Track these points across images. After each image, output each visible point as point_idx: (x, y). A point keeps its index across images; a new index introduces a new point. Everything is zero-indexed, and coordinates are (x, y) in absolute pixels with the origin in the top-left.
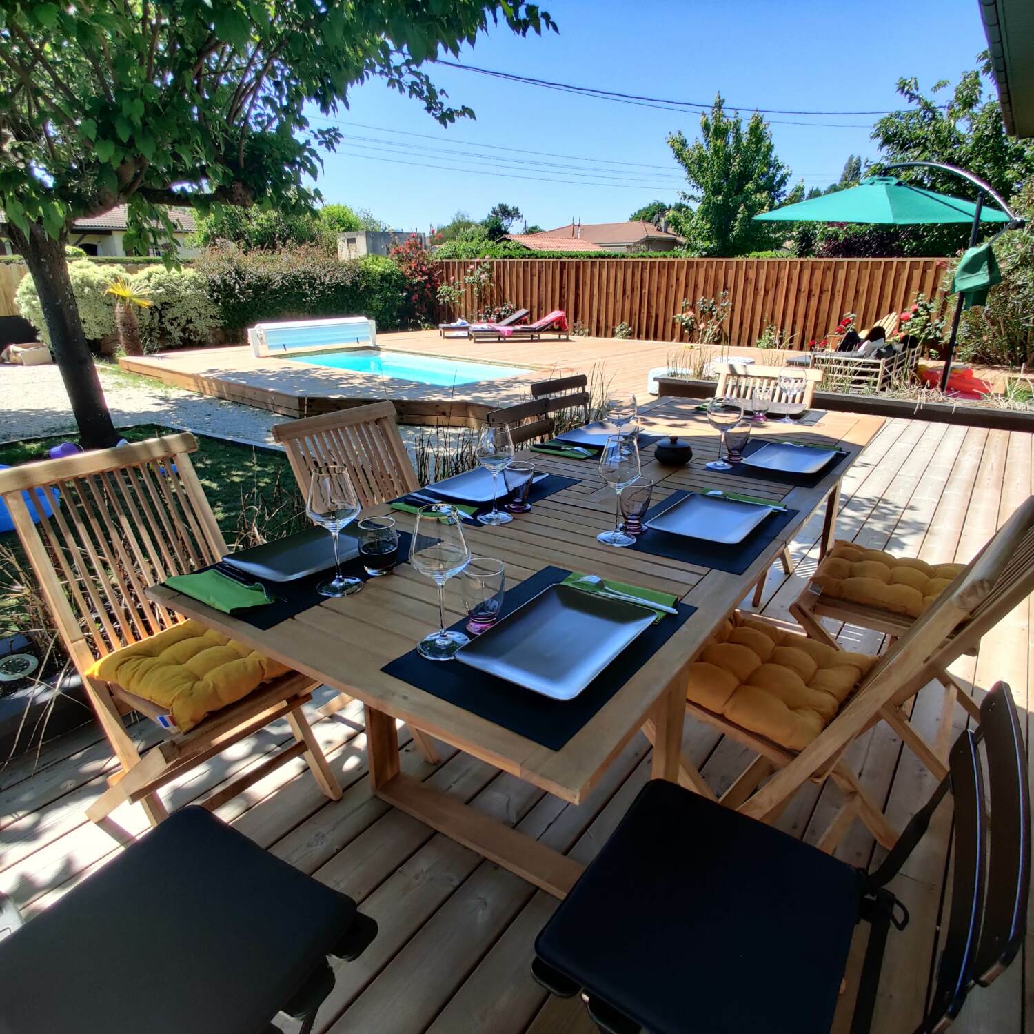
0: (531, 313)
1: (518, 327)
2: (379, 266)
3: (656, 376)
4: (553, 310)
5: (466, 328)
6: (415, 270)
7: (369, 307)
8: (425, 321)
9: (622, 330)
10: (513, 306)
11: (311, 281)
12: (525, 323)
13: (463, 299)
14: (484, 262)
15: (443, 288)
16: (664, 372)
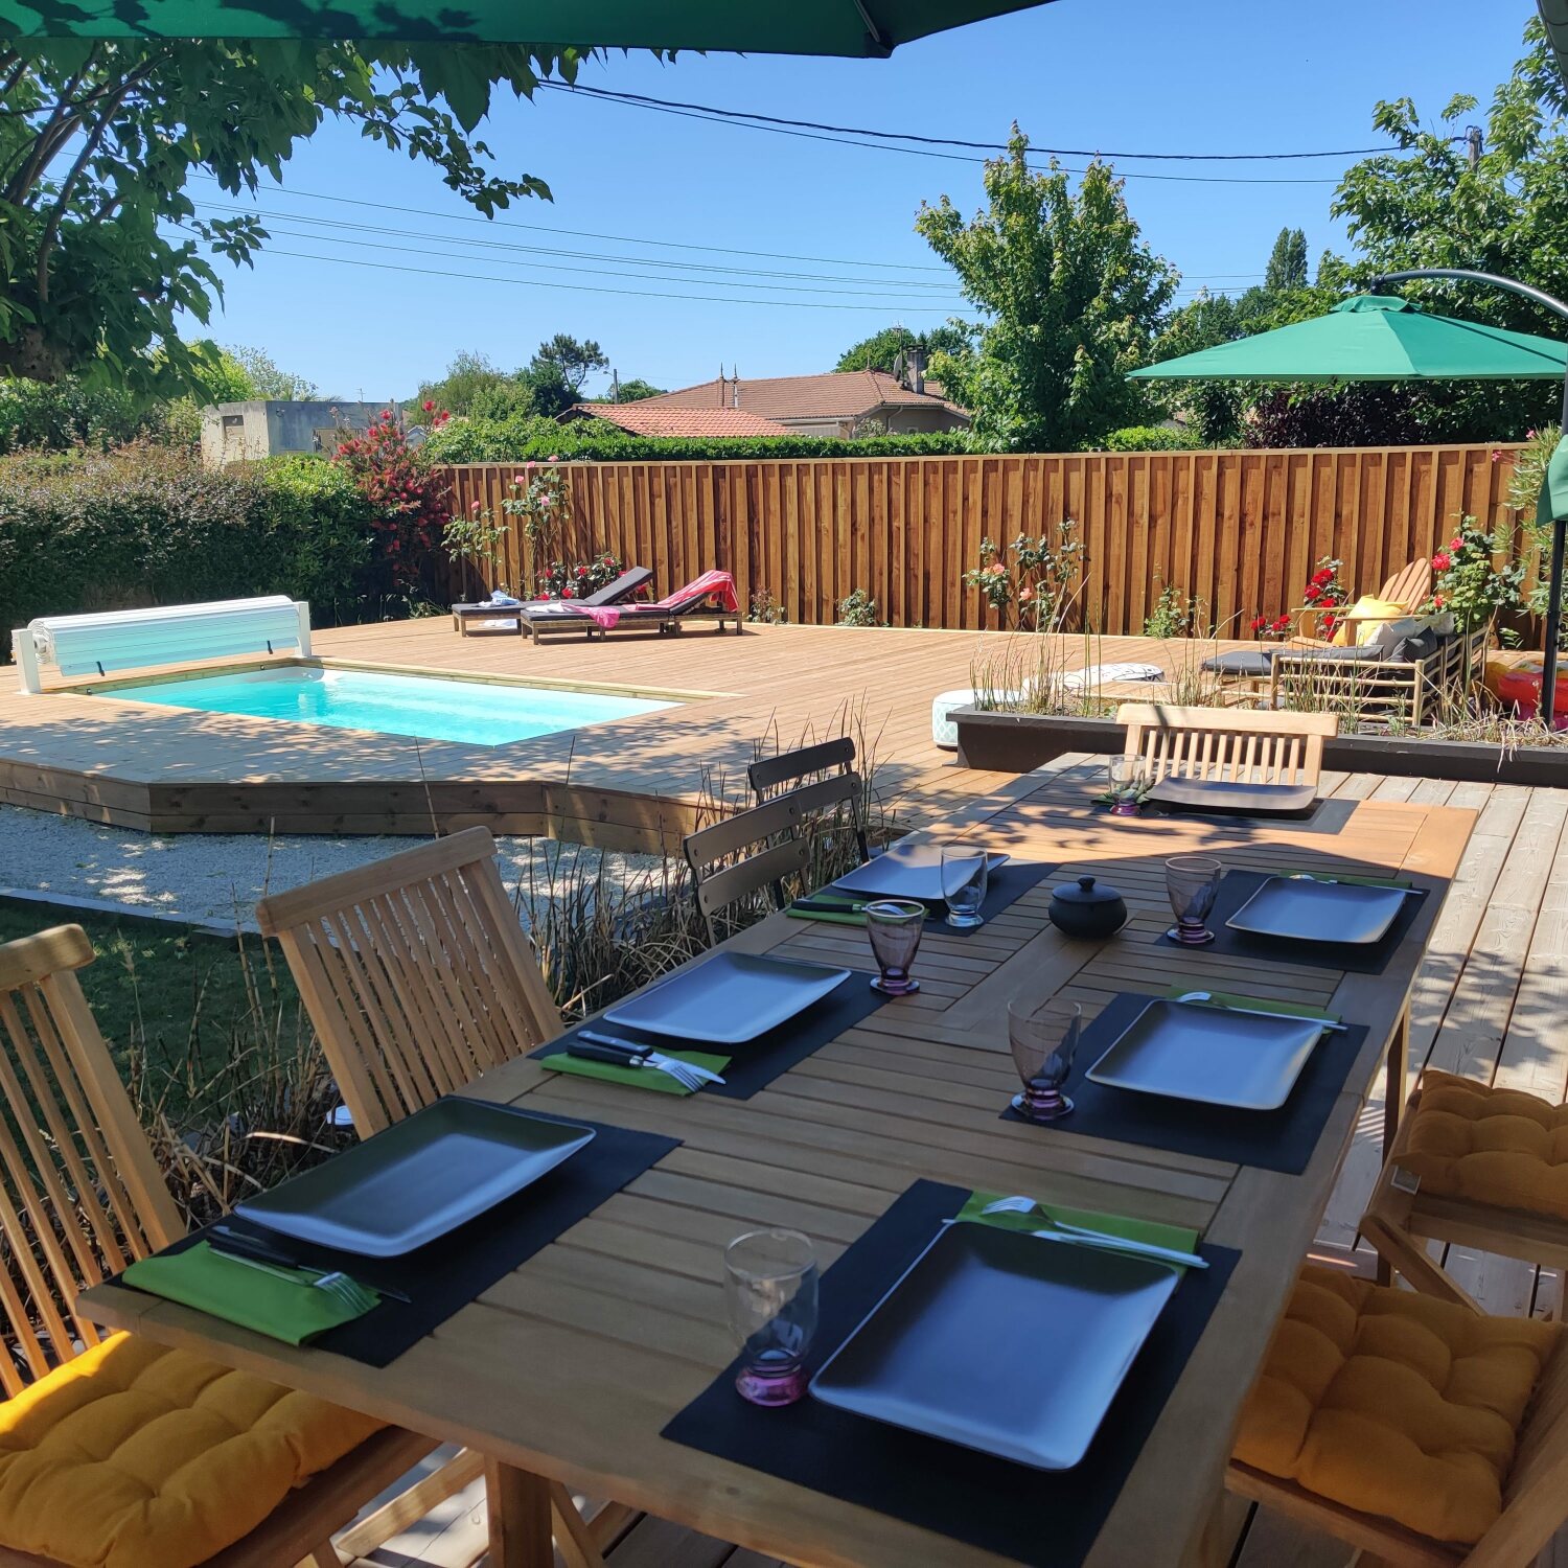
0: (653, 576)
1: (631, 608)
2: (311, 481)
3: (951, 709)
4: (701, 572)
5: (515, 612)
6: (393, 489)
7: (289, 570)
8: (418, 597)
9: (854, 606)
10: (616, 560)
11: (156, 515)
12: (643, 596)
13: (501, 549)
14: (546, 470)
15: (457, 525)
16: (962, 699)
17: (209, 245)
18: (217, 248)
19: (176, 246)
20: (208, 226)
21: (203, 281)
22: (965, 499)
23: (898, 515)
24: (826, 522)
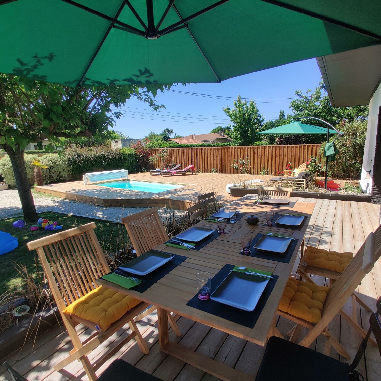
0: (181, 166)
1: (178, 171)
2: (128, 152)
3: (229, 187)
4: (189, 165)
5: (160, 172)
6: (141, 153)
7: (125, 165)
8: (145, 169)
9: (213, 170)
10: (175, 163)
11: (104, 157)
12: (180, 169)
13: (158, 162)
14: (164, 149)
15: (151, 158)
16: (231, 185)
17: (114, 116)
18: (115, 116)
19: (108, 116)
20: (113, 113)
21: (112, 121)
22: (231, 153)
23: (220, 156)
24: (209, 157)
